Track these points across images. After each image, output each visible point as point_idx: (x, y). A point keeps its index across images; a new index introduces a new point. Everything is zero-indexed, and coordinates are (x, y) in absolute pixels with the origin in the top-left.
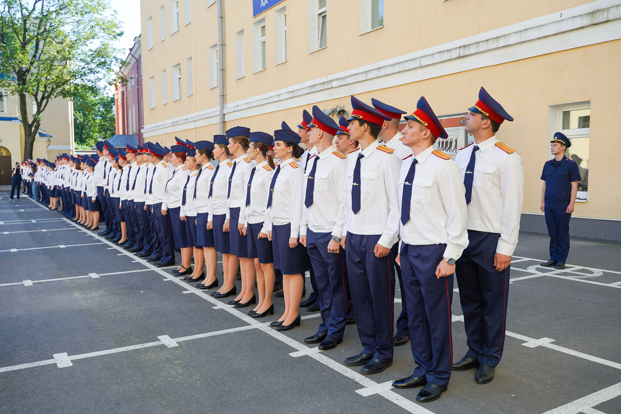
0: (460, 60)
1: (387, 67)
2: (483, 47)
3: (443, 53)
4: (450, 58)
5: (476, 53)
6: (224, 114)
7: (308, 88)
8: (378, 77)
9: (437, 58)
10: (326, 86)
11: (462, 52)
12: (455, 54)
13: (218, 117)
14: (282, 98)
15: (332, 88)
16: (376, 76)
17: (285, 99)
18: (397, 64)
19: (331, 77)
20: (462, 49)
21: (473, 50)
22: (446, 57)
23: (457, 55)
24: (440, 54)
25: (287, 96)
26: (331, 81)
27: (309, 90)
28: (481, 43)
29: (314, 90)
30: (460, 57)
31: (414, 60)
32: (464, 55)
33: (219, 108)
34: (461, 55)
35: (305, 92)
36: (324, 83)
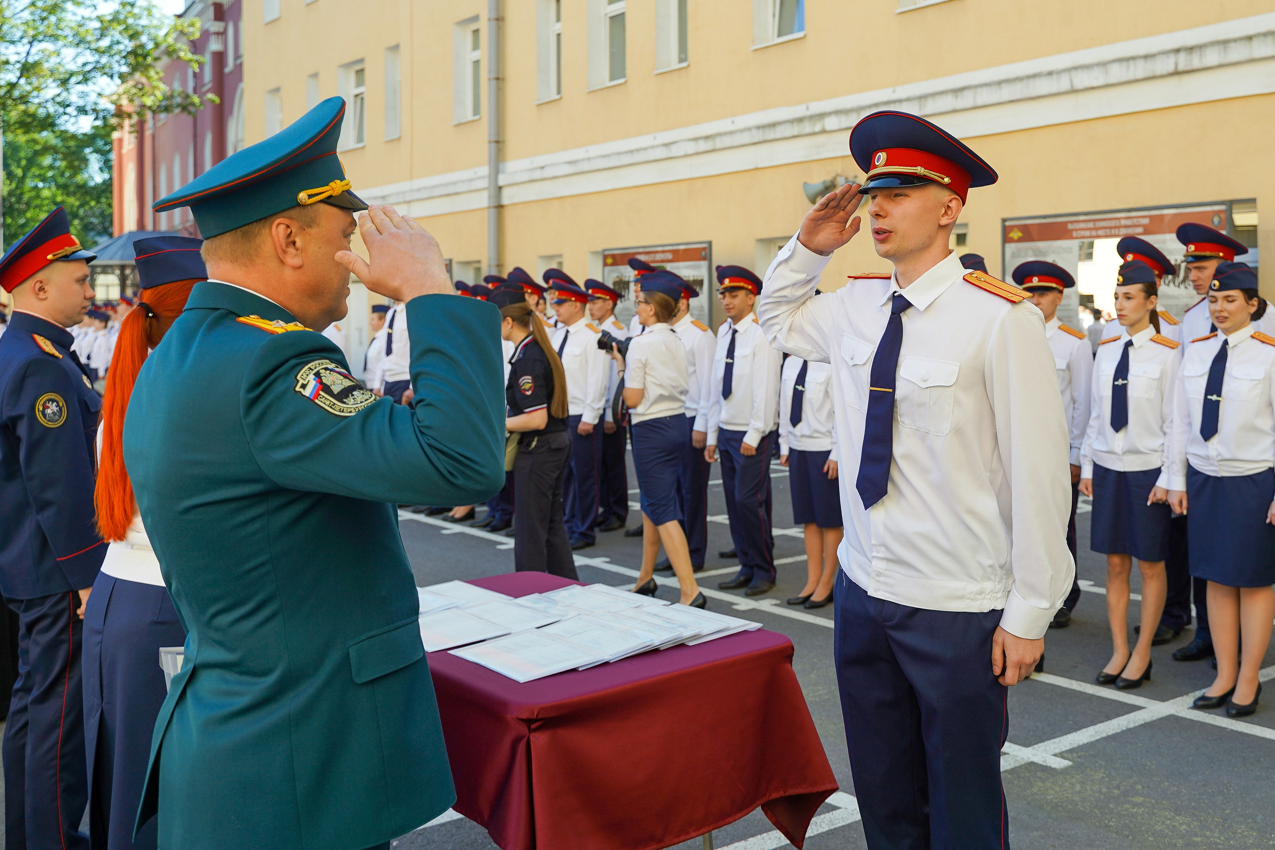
0: (1175, 80)
1: (979, 90)
2: (1237, 53)
3: (1131, 62)
4: (1150, 74)
5: (1220, 66)
6: (500, 188)
7: (754, 131)
8: (955, 111)
9: (1117, 73)
10: (807, 128)
11: (1183, 61)
12: (1166, 65)
13: (485, 194)
14: (675, 151)
15: (824, 131)
16: (949, 108)
17: (686, 156)
18: (1008, 81)
19: (817, 107)
20: (1182, 56)
21: (1212, 57)
22: (1139, 70)
23: (1171, 68)
24: (1124, 64)
25: (691, 148)
26: (822, 116)
27: (758, 136)
28: (1232, 45)
29: (771, 134)
30: (1177, 73)
31: (1055, 76)
32: (1189, 68)
33: (484, 170)
34: (1181, 67)
35: (746, 138)
36: (800, 120)
